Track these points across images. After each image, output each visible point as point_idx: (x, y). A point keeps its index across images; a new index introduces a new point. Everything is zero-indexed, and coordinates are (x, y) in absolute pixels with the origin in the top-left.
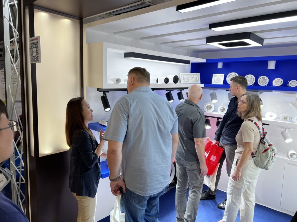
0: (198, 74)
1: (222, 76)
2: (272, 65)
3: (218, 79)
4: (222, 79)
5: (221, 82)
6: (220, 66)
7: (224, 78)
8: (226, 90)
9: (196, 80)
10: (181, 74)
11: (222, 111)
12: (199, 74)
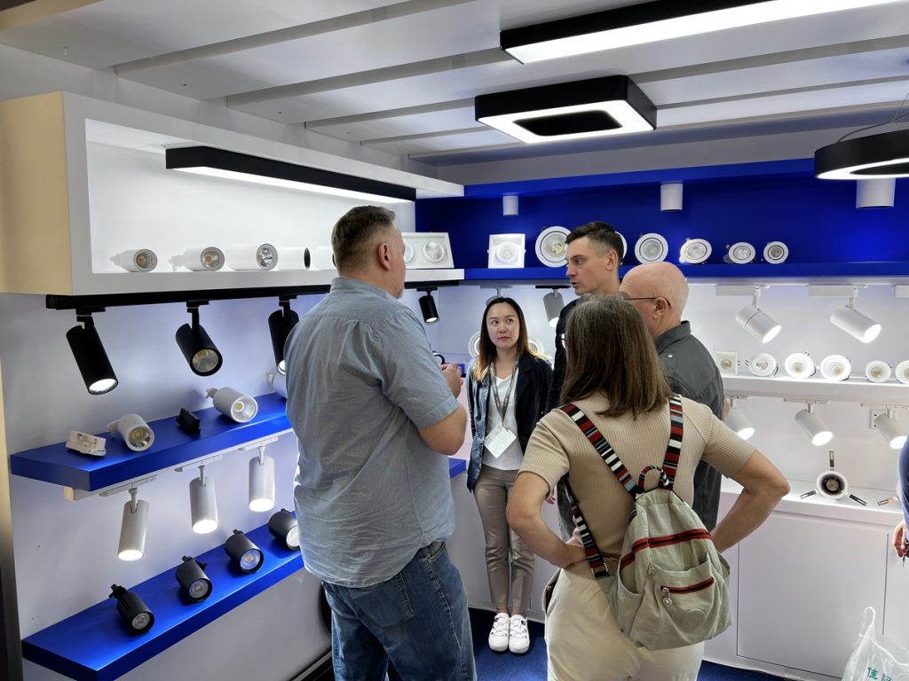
0: (443, 237)
1: (519, 243)
2: (672, 198)
3: (506, 250)
4: (520, 251)
5: (516, 260)
6: (510, 206)
7: (526, 248)
8: (537, 287)
9: (439, 257)
12: (445, 234)
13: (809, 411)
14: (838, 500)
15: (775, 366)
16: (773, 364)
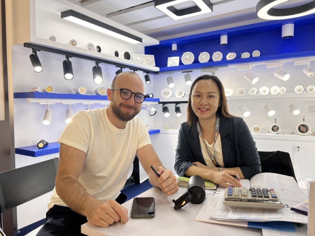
1: (177, 59)
2: (224, 40)
3: (173, 62)
5: (176, 64)
6: (174, 47)
7: (179, 61)
8: (182, 72)
9: (151, 62)
10: (134, 56)
11: (179, 95)
12: (153, 56)
13: (268, 105)
14: (277, 133)
15: (257, 91)
16: (256, 91)
